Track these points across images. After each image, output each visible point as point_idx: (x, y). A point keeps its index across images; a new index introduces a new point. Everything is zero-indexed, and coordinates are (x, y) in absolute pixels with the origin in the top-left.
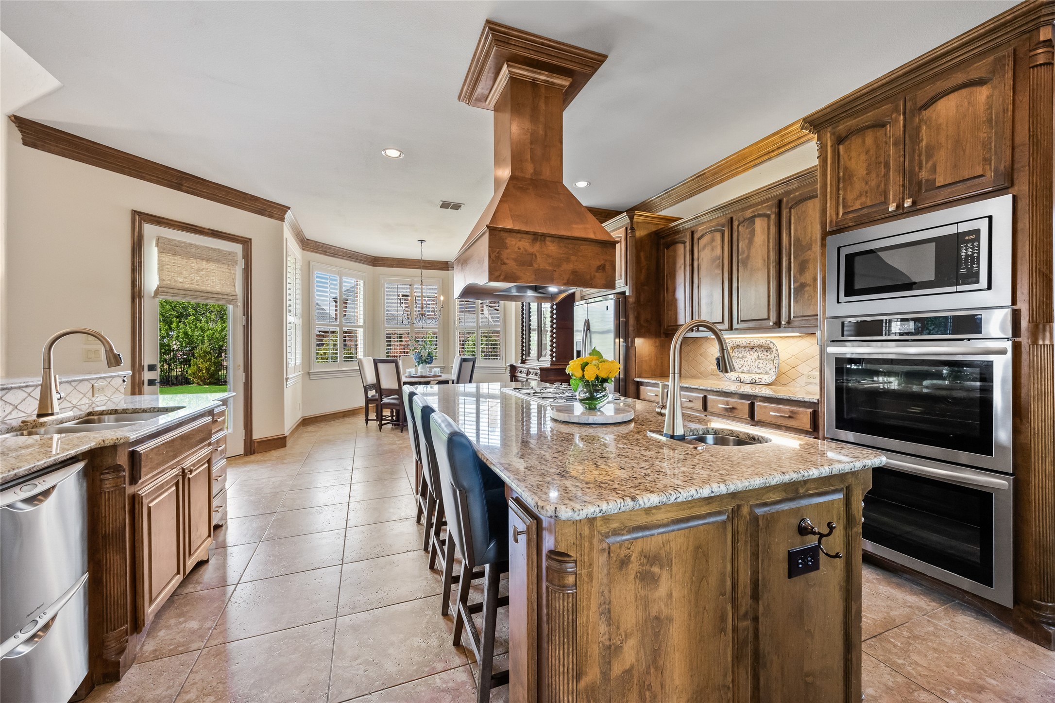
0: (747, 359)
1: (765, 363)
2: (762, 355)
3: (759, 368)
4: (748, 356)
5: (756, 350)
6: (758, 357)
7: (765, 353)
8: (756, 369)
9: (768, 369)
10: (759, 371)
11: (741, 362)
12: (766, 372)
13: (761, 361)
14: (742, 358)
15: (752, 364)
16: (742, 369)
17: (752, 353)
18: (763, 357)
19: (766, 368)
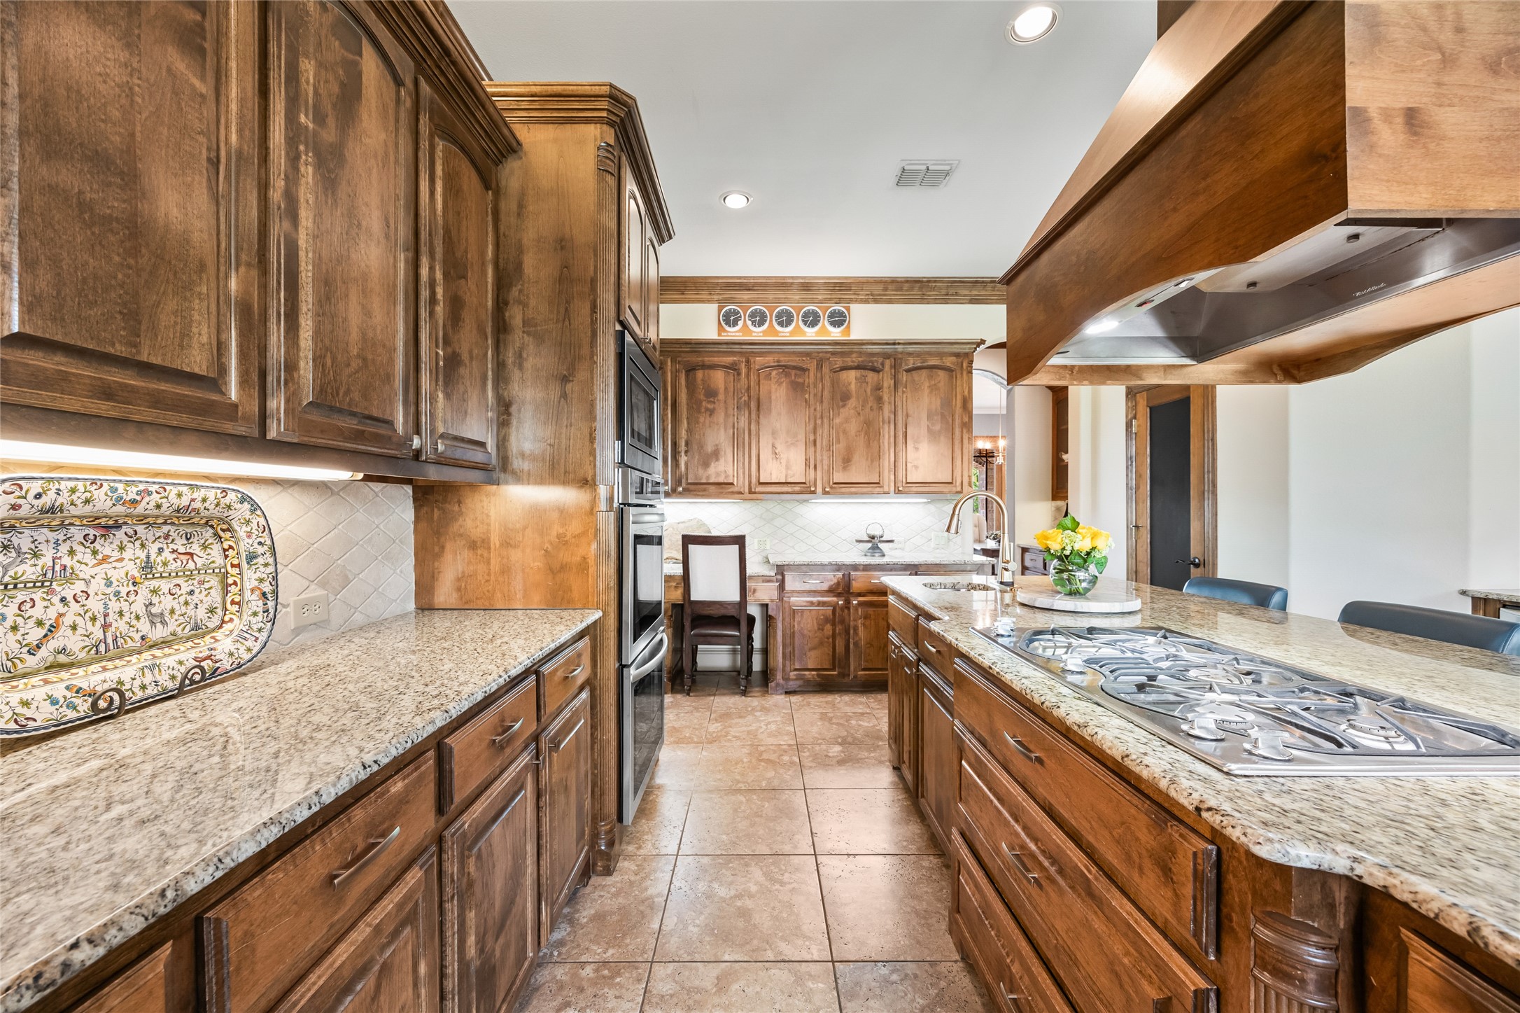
0: (79, 586)
1: (186, 588)
2: (167, 555)
3: (156, 619)
4: (85, 572)
5: (133, 537)
6: (147, 567)
7: (180, 545)
8: (144, 626)
9: (201, 613)
10: (159, 633)
11: (37, 612)
12: (196, 627)
13: (165, 586)
14: (42, 583)
15: (114, 606)
16: (53, 644)
17: (106, 548)
18: (173, 566)
19: (190, 611)
